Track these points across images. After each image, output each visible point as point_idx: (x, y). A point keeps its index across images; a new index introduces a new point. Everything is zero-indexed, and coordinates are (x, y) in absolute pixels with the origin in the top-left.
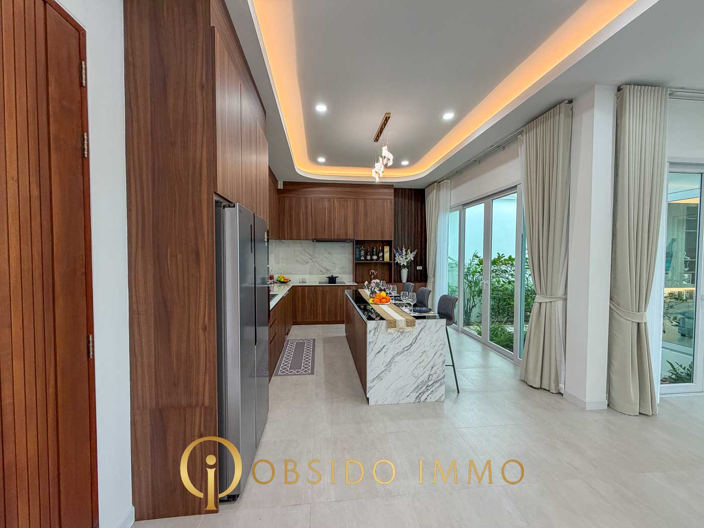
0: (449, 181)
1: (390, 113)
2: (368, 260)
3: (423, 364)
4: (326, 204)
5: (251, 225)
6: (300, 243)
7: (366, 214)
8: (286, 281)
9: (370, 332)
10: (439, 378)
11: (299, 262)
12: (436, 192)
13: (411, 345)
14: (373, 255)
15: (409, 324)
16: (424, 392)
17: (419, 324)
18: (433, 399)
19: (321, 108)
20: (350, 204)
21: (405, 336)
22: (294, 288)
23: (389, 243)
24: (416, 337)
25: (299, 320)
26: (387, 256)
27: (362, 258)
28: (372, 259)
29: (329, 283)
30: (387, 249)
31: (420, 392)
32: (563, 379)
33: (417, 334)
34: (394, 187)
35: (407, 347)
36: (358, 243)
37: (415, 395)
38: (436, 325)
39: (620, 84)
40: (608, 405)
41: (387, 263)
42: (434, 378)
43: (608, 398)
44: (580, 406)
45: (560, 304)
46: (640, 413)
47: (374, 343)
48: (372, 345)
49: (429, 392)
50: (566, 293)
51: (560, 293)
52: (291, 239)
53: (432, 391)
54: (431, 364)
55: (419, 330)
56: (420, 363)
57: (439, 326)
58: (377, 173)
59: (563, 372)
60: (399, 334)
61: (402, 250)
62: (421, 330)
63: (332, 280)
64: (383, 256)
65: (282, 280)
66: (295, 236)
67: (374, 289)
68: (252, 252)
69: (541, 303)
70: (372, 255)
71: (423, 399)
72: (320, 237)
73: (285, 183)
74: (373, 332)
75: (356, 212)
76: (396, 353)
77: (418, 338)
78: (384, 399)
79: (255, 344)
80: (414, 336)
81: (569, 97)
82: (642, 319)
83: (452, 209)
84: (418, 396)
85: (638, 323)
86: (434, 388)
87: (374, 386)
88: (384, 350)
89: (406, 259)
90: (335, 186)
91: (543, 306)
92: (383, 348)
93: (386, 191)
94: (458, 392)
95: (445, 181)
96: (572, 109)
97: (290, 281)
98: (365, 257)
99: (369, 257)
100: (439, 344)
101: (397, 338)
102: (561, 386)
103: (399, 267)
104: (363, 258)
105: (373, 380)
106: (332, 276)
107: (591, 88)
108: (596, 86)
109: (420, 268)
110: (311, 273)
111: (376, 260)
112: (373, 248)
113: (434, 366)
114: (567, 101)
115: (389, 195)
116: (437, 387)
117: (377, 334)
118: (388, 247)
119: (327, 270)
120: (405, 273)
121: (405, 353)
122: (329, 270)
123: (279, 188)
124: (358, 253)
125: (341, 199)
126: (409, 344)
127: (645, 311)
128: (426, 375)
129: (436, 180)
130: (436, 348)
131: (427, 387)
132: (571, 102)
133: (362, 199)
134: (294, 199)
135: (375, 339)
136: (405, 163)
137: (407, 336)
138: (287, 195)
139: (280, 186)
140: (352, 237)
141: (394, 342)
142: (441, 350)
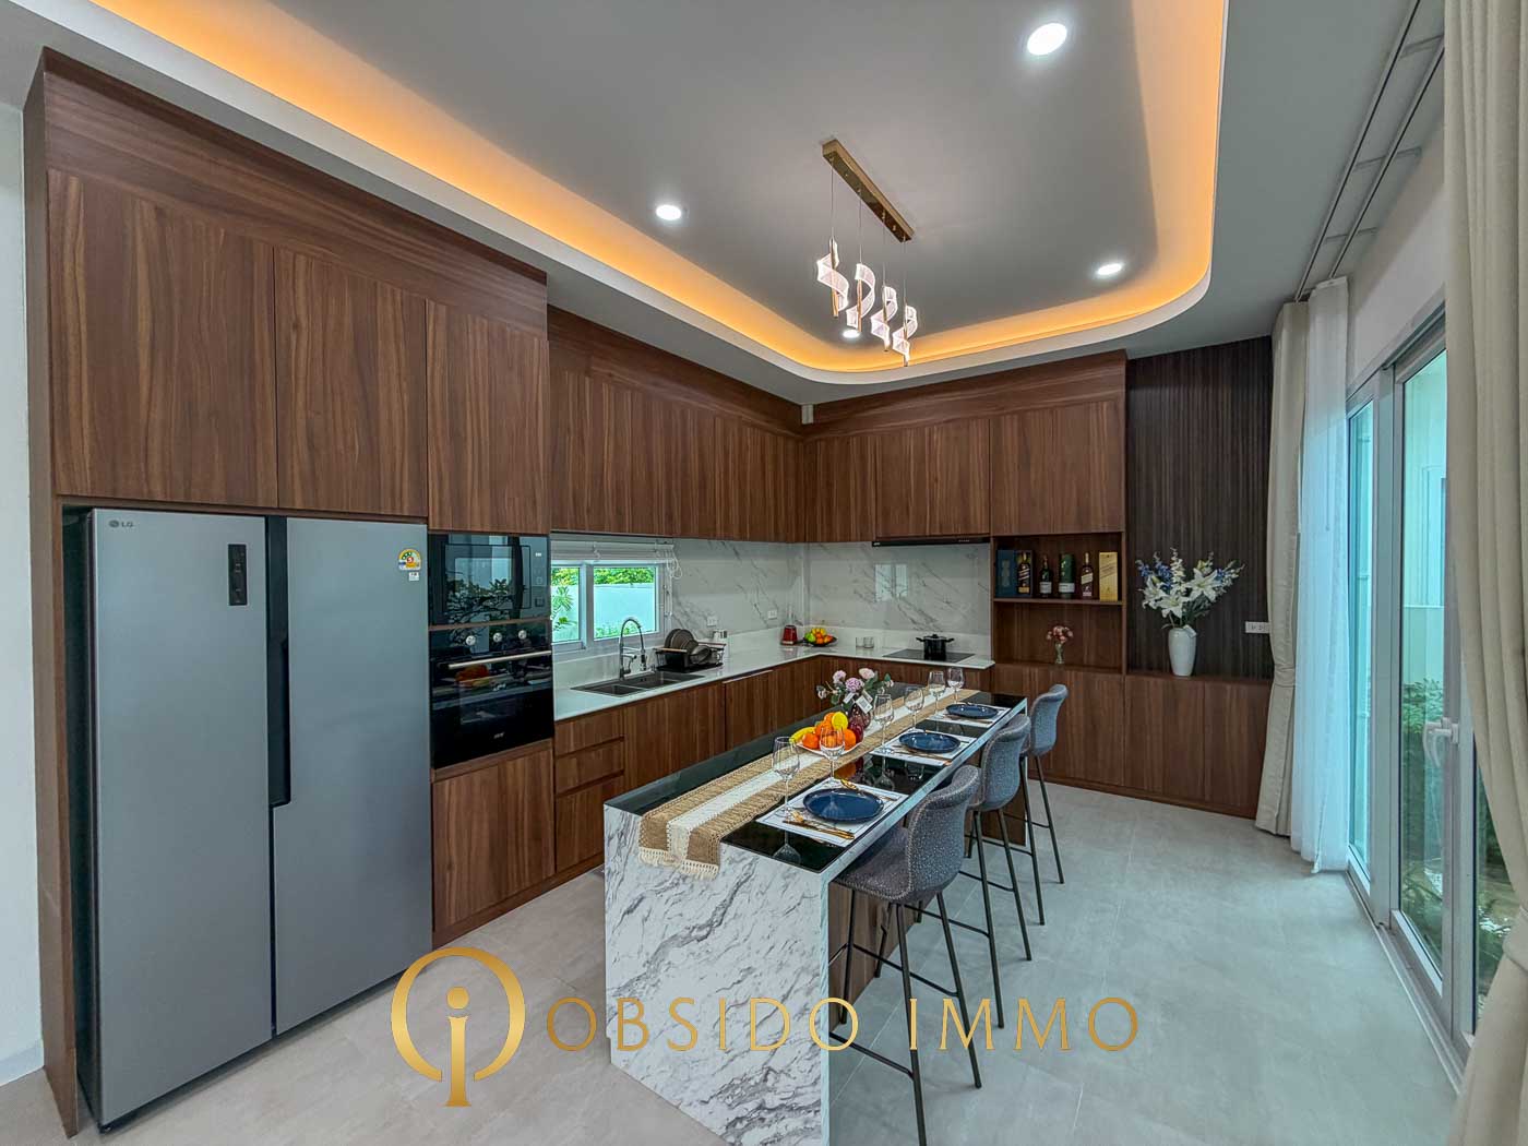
2: (1041, 596)
4: (911, 444)
7: (1025, 461)
9: (610, 839)
10: (798, 1101)
13: (710, 924)
14: (1061, 580)
15: (701, 854)
16: (751, 1121)
17: (729, 862)
20: (978, 431)
21: (691, 887)
23: (1108, 541)
24: (725, 906)
26: (1109, 586)
27: (1021, 590)
28: (1055, 593)
29: (926, 658)
31: (738, 1112)
33: (725, 895)
34: (1129, 354)
35: (701, 928)
36: (1005, 545)
37: (725, 1112)
38: (787, 886)
41: (1113, 609)
42: (782, 1088)
47: (619, 878)
48: (613, 882)
49: (769, 1132)
52: (830, 540)
55: (733, 882)
57: (794, 893)
60: (677, 873)
61: (1169, 563)
62: (739, 885)
63: (935, 648)
64: (1095, 585)
65: (814, 638)
66: (838, 532)
70: (1055, 581)
72: (897, 533)
73: (818, 409)
74: (615, 841)
75: (994, 456)
76: (670, 934)
77: (731, 911)
78: (645, 1071)
80: (718, 901)
84: (734, 1124)
86: (782, 1127)
88: (642, 910)
89: (1185, 594)
90: (945, 391)
92: (640, 901)
93: (1100, 373)
97: (834, 640)
98: (1036, 593)
99: (1046, 588)
103: (1161, 625)
104: (1027, 590)
105: (621, 991)
106: (935, 636)
109: (1256, 627)
110: (887, 626)
111: (1074, 595)
112: (1061, 560)
115: (1108, 385)
117: (624, 851)
118: (1112, 554)
119: (924, 618)
120: (1182, 645)
121: (694, 946)
122: (932, 620)
123: (804, 422)
124: (1006, 574)
125: (951, 425)
126: (702, 921)
128: (757, 1061)
130: (788, 974)
131: (761, 1107)
133: (1014, 413)
134: (836, 443)
135: (622, 864)
136: (1109, 269)
137: (697, 890)
138: (823, 436)
139: (808, 417)
140: (980, 528)
141: (666, 895)
142: (808, 993)
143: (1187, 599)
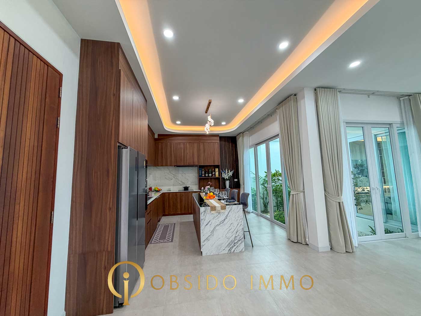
0: (248, 132)
1: (211, 100)
2: (206, 176)
3: (231, 231)
4: (182, 146)
5: (136, 157)
6: (168, 168)
7: (204, 151)
8: (159, 190)
9: (202, 213)
10: (241, 238)
11: (167, 179)
12: (242, 138)
13: (224, 220)
15: (223, 208)
16: (233, 247)
17: (228, 208)
18: (237, 251)
19: (176, 98)
20: (196, 145)
21: (221, 215)
22: (163, 194)
23: (218, 166)
24: (227, 216)
25: (166, 213)
26: (217, 174)
27: (203, 176)
28: (208, 176)
29: (184, 191)
30: (217, 170)
31: (230, 247)
32: (307, 236)
33: (227, 214)
34: (220, 136)
35: (222, 221)
36: (201, 167)
37: (228, 249)
38: (238, 208)
39: (315, 88)
40: (331, 249)
41: (218, 179)
42: (238, 238)
43: (330, 244)
44: (316, 250)
45: (302, 194)
46: (346, 252)
48: (203, 221)
49: (236, 246)
50: (304, 189)
51: (302, 189)
52: (162, 166)
53: (237, 246)
54: (236, 231)
55: (228, 212)
56: (230, 230)
58: (207, 129)
59: (307, 232)
60: (218, 214)
61: (225, 170)
63: (186, 188)
64: (215, 174)
65: (157, 190)
66: (164, 164)
67: (207, 191)
68: (136, 171)
69: (293, 195)
70: (209, 173)
71: (232, 251)
72: (179, 164)
73: (159, 135)
74: (203, 213)
75: (199, 150)
76: (216, 225)
77: (228, 216)
78: (211, 252)
79: (137, 220)
81: (295, 93)
82: (340, 200)
83: (251, 147)
84: (230, 249)
85: (339, 202)
86: (238, 244)
87: (205, 244)
88: (210, 223)
89: (228, 175)
90: (187, 136)
91: (294, 196)
93: (216, 138)
94: (253, 247)
95: (246, 132)
96: (296, 98)
97: (161, 190)
98: (205, 176)
99: (207, 175)
100: (239, 219)
101: (217, 216)
102: (307, 240)
103: (224, 180)
104: (204, 176)
105: (204, 241)
106: (186, 186)
107: (302, 89)
108: (304, 88)
109: (236, 180)
110: (174, 185)
111: (211, 176)
112: (209, 170)
113: (238, 231)
114: (294, 95)
115: (217, 140)
116: (240, 244)
117: (205, 215)
118: (218, 169)
119: (183, 183)
120: (227, 183)
121: (221, 225)
122: (184, 183)
123: (156, 137)
124: (200, 173)
125: (190, 143)
126: (223, 219)
127: (341, 196)
128: (234, 236)
129: (241, 132)
130: (238, 221)
131: (234, 243)
132: (295, 95)
133: (202, 142)
134: (164, 144)
135: (205, 217)
136: (224, 123)
137: (222, 215)
138: (160, 141)
139: (156, 136)
140: (197, 164)
141: (215, 219)
142: (241, 222)
143: (228, 176)
